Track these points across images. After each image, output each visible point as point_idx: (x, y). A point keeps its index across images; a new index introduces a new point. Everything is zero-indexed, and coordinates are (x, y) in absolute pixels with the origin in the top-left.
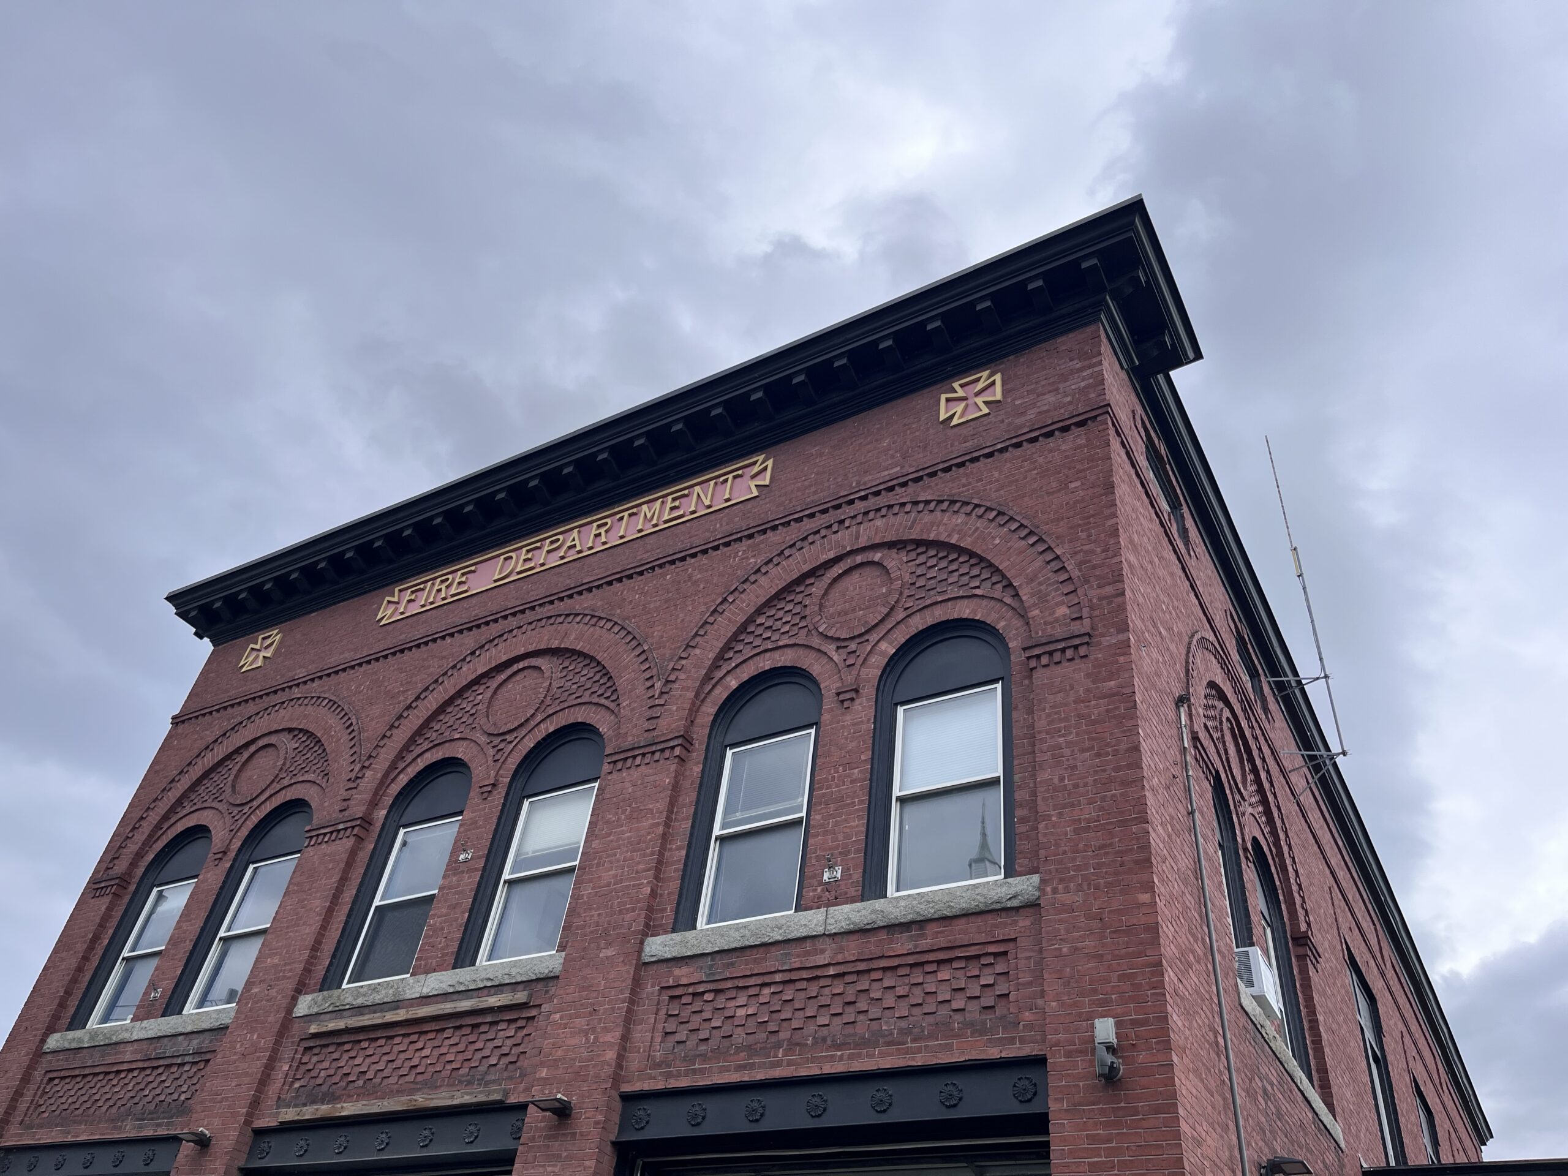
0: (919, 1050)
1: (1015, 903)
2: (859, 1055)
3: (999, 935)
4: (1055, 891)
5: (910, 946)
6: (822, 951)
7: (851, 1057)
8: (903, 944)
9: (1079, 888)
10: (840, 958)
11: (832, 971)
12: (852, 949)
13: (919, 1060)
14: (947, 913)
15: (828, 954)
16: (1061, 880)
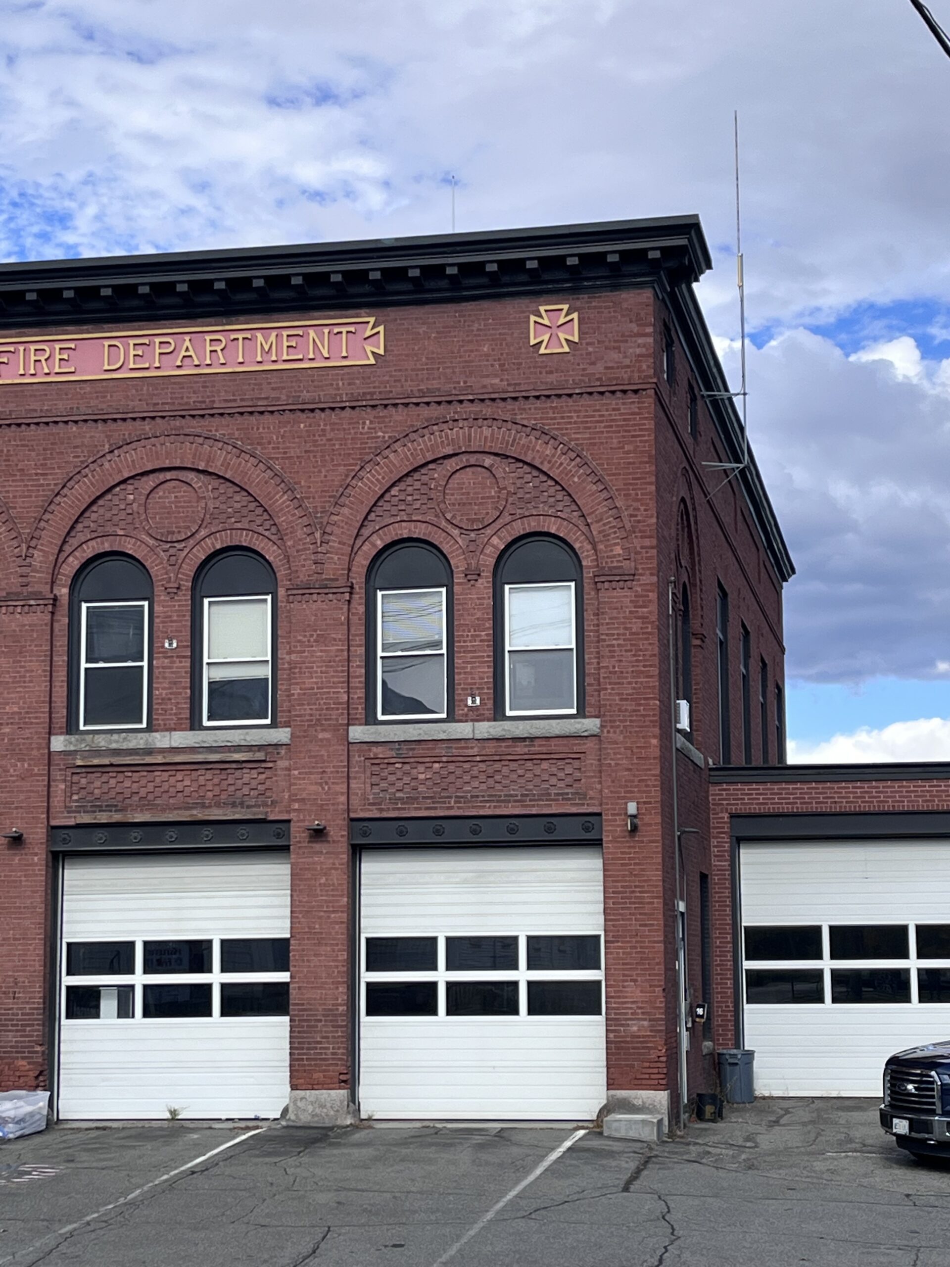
0: (533, 806)
1: (586, 734)
2: (500, 807)
3: (575, 749)
4: (608, 732)
5: (526, 750)
6: (472, 748)
7: (495, 807)
8: (520, 749)
9: (621, 732)
10: (484, 752)
11: (478, 759)
12: (490, 748)
13: (534, 811)
14: (548, 735)
15: (476, 749)
16: (612, 727)
